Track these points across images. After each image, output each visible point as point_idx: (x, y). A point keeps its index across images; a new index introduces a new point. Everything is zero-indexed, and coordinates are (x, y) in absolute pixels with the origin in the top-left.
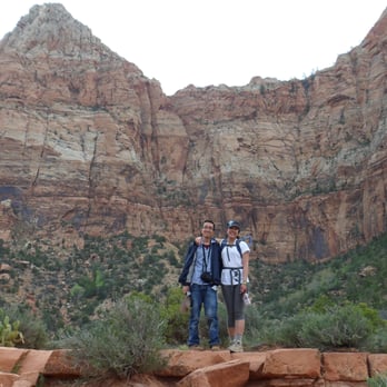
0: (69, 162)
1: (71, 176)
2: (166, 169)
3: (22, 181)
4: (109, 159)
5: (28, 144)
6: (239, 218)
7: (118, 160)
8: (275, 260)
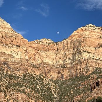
0: (16, 58)
1: (17, 61)
2: (31, 60)
3: (7, 61)
4: (23, 58)
5: (8, 54)
6: (48, 71)
7: (25, 58)
8: (54, 79)
